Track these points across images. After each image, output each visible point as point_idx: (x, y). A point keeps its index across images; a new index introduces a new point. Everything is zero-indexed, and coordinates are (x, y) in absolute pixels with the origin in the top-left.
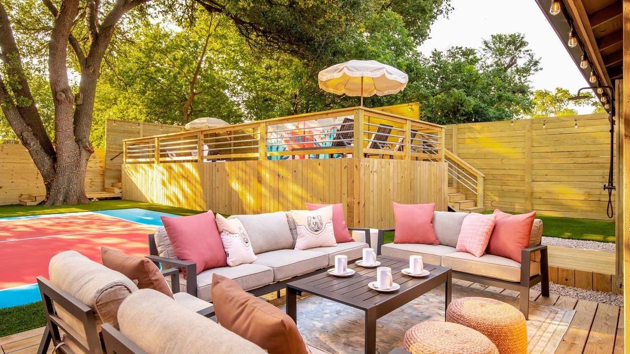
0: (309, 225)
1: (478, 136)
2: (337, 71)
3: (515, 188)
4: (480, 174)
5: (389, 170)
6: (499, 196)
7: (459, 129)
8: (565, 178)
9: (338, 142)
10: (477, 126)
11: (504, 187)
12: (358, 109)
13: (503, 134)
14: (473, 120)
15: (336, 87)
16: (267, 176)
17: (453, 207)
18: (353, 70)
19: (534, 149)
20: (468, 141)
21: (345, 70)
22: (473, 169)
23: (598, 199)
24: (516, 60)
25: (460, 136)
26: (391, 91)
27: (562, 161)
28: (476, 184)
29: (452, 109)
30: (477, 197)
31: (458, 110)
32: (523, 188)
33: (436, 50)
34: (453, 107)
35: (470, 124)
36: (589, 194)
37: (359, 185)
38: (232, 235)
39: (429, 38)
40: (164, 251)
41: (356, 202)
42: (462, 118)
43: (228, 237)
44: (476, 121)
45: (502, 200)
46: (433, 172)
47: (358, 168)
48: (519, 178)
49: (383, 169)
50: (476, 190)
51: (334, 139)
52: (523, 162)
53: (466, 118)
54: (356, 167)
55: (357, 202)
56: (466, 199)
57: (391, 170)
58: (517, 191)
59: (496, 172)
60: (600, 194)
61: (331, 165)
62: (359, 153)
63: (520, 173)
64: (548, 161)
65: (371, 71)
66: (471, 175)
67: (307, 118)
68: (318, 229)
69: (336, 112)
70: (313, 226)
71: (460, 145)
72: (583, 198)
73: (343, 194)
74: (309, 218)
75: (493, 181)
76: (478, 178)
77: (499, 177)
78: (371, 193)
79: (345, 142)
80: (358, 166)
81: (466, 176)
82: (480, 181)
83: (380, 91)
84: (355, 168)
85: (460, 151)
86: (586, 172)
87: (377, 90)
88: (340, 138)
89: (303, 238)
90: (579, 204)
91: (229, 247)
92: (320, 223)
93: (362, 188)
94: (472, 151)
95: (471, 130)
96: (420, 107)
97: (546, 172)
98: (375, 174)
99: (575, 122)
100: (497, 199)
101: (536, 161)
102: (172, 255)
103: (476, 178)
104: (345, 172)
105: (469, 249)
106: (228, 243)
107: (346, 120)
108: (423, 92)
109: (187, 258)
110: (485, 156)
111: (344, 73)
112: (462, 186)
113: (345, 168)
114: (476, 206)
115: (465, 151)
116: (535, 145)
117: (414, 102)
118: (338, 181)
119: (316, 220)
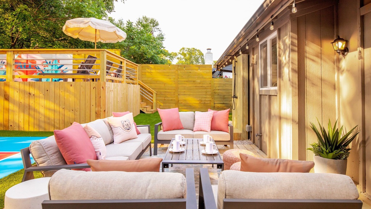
0: (123, 126)
1: (152, 71)
2: (83, 23)
3: (171, 98)
4: (154, 92)
5: (118, 89)
6: (164, 103)
7: (142, 67)
8: (191, 93)
9: (83, 71)
10: (152, 66)
11: (166, 98)
12: (103, 51)
13: (165, 71)
14: (151, 63)
15: (73, 33)
16: (14, 94)
17: (143, 110)
18: (96, 24)
19: (179, 80)
20: (147, 74)
21: (90, 23)
22: (151, 89)
23: (204, 103)
24: (153, 33)
25: (144, 71)
26: (111, 41)
27: (190, 85)
28: (152, 97)
29: (139, 56)
30: (153, 104)
31: (143, 57)
32: (174, 98)
33: (129, 21)
34: (141, 54)
35: (148, 65)
36: (201, 101)
37: (105, 100)
38: (99, 139)
39: (114, 11)
40: (48, 161)
41: (102, 110)
42: (145, 61)
43: (96, 141)
44: (152, 63)
45: (165, 105)
46: (135, 91)
47: (104, 88)
48: (172, 93)
49: (115, 89)
50: (152, 100)
51: (79, 68)
52: (174, 85)
53: (147, 61)
54: (103, 87)
55: (104, 110)
56: (147, 105)
57: (119, 89)
58: (171, 100)
59: (162, 90)
60: (205, 100)
61: (82, 86)
62: (104, 79)
63: (174, 91)
64: (185, 85)
65: (108, 28)
66: (149, 92)
67: (59, 52)
68: (129, 129)
69: (85, 51)
70: (126, 127)
71: (143, 76)
72: (199, 102)
73: (91, 106)
74: (123, 122)
75: (160, 95)
76: (154, 94)
77: (163, 93)
78: (111, 105)
79: (88, 71)
80: (104, 87)
81: (147, 93)
82: (154, 95)
83: (104, 40)
84: (102, 89)
85: (143, 79)
86: (200, 90)
87: (101, 39)
88: (84, 68)
89: (119, 136)
90: (197, 105)
91: (99, 147)
92: (130, 124)
93: (106, 101)
94: (149, 79)
95: (149, 68)
96: (121, 52)
97: (184, 90)
98: (112, 92)
99: (198, 68)
100: (162, 104)
101: (180, 85)
102: (57, 163)
103: (152, 94)
104: (93, 92)
105: (203, 129)
106: (98, 145)
107: (90, 57)
108: (123, 44)
109: (82, 161)
110: (157, 82)
111: (89, 26)
112: (145, 98)
113: (94, 88)
114: (152, 108)
115: (146, 79)
116: (180, 77)
117: (116, 49)
118: (88, 97)
119: (127, 123)
